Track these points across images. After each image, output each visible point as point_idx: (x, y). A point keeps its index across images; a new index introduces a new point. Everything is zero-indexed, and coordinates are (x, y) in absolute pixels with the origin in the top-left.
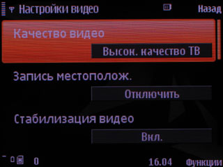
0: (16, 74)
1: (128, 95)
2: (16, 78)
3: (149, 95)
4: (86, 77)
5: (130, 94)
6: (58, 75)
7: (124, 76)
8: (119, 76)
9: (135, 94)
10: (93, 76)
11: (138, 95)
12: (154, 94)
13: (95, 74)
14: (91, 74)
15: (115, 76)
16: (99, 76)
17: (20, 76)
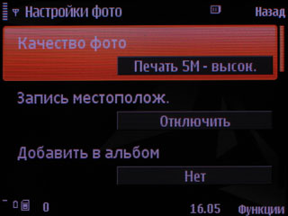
0: (20, 95)
1: (164, 122)
2: (20, 100)
3: (191, 122)
4: (110, 99)
5: (167, 121)
6: (75, 96)
7: (159, 99)
8: (153, 99)
9: (173, 121)
10: (119, 98)
11: (177, 123)
12: (197, 121)
13: (122, 95)
14: (116, 95)
15: (147, 99)
16: (127, 99)
17: (25, 98)
